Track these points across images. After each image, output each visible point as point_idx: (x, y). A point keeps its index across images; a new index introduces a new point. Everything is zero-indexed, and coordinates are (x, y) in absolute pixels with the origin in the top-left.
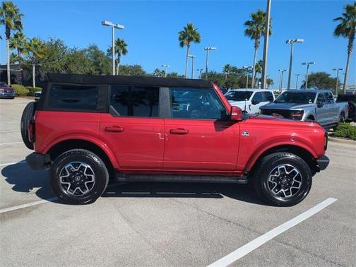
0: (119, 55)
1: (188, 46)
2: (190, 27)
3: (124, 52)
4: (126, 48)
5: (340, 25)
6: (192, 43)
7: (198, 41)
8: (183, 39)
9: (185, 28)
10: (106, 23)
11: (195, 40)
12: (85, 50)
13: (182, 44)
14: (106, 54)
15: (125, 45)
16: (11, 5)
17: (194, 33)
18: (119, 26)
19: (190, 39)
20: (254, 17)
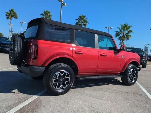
1: (11, 19)
2: (13, 11)
5: (77, 22)
6: (13, 18)
7: (16, 18)
8: (9, 15)
9: (10, 11)
11: (15, 17)
13: (8, 18)
17: (14, 14)
19: (12, 16)
20: (45, 12)
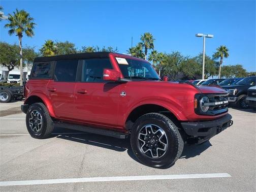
0: (222, 58)
3: (226, 55)
4: (228, 52)
10: (199, 35)
12: (196, 57)
14: (211, 59)
15: (227, 50)
16: (149, 34)
18: (209, 36)
